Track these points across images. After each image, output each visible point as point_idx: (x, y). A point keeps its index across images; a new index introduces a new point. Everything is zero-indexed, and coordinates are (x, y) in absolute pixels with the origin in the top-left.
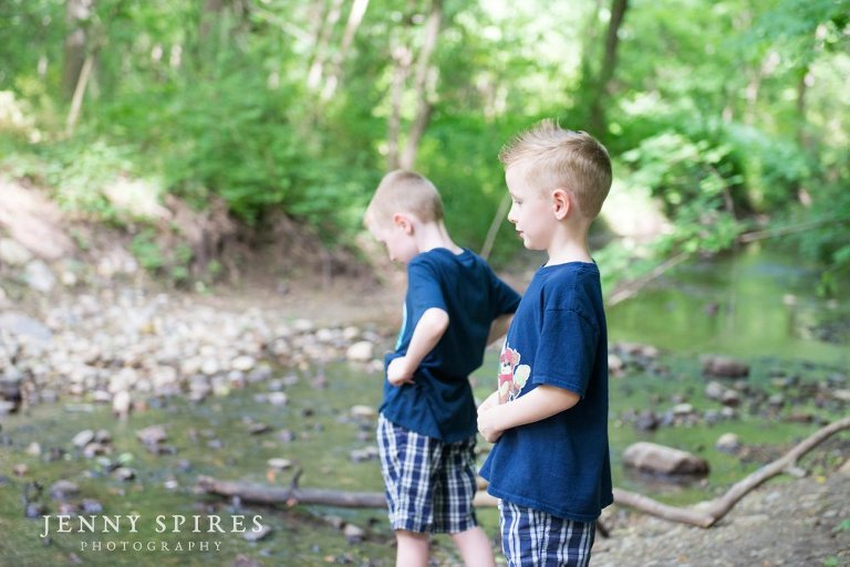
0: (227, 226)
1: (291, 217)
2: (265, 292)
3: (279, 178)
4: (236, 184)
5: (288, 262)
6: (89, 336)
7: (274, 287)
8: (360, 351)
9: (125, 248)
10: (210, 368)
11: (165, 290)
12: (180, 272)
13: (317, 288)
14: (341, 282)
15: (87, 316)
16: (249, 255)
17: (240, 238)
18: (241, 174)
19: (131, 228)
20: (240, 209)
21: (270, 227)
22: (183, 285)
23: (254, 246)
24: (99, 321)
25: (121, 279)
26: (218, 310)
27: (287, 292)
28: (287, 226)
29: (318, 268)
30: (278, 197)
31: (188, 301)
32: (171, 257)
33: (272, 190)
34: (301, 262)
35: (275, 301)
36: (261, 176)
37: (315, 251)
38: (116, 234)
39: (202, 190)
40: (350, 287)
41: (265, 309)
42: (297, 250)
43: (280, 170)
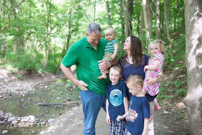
0: (27, 72)
1: (34, 70)
2: (32, 80)
3: (32, 66)
4: (27, 67)
5: (34, 76)
6: (14, 87)
7: (32, 79)
8: (46, 87)
9: (15, 76)
10: (31, 90)
11: (21, 80)
12: (22, 78)
13: (37, 79)
14: (40, 78)
15: (13, 84)
16: (29, 75)
17: (28, 73)
18: (28, 66)
19: (15, 73)
20: (28, 70)
21: (31, 72)
22: (22, 80)
23: (30, 74)
24: (15, 85)
25: (15, 80)
26: (28, 82)
27: (34, 79)
28: (33, 71)
29: (37, 76)
30: (32, 68)
31: (23, 82)
32: (20, 76)
33: (31, 67)
34: (35, 76)
35: (33, 81)
36: (30, 66)
37: (37, 74)
38: (14, 74)
39: (23, 68)
40: (41, 78)
41: (32, 82)
42: (35, 74)
43: (32, 65)
